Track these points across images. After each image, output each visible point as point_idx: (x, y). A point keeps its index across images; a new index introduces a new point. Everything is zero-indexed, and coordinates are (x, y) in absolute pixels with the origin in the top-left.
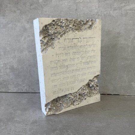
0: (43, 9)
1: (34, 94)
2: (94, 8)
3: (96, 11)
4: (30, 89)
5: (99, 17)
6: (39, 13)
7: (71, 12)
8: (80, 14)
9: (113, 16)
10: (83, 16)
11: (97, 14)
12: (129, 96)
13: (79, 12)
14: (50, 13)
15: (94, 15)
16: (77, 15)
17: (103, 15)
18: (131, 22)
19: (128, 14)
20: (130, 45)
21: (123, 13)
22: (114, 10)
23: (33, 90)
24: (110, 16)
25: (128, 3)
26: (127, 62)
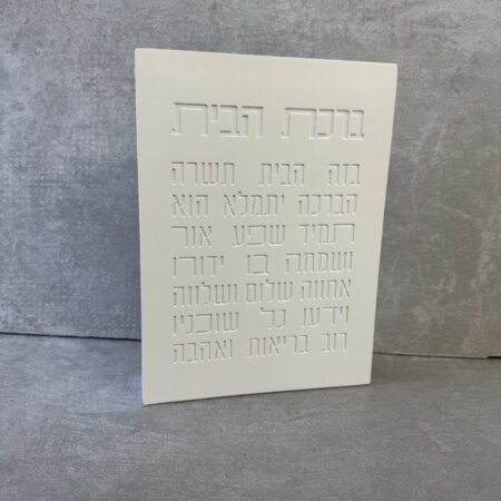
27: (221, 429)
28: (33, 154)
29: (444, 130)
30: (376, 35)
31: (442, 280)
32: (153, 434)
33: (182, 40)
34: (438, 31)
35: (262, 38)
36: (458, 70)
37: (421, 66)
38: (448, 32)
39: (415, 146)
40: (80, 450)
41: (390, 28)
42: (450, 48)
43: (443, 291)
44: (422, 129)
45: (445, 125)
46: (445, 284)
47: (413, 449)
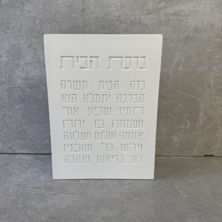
0: (24, 6)
1: (13, 156)
2: (114, 9)
3: (117, 14)
4: (6, 148)
5: (122, 24)
6: (17, 14)
7: (74, 15)
8: (90, 18)
9: (146, 25)
10: (94, 23)
11: (118, 20)
12: (167, 158)
13: (87, 15)
14: (37, 14)
15: (113, 20)
16: (85, 20)
17: (128, 21)
18: (174, 35)
19: (171, 21)
20: (171, 74)
21: (162, 20)
22: (148, 14)
23: (10, 149)
24: (141, 24)
25: (170, 2)
26: (165, 103)
27: (91, 191)
28: (7, 76)
29: (183, 60)
30: (153, 20)
31: (184, 124)
32: (63, 195)
33: (70, 25)
34: (179, 18)
35: (104, 23)
36: (189, 34)
37: (172, 33)
38: (184, 18)
39: (171, 68)
40: (33, 203)
41: (159, 17)
42: (184, 25)
43: (184, 128)
44: (174, 60)
45: (183, 58)
46: (185, 126)
47: (171, 197)
